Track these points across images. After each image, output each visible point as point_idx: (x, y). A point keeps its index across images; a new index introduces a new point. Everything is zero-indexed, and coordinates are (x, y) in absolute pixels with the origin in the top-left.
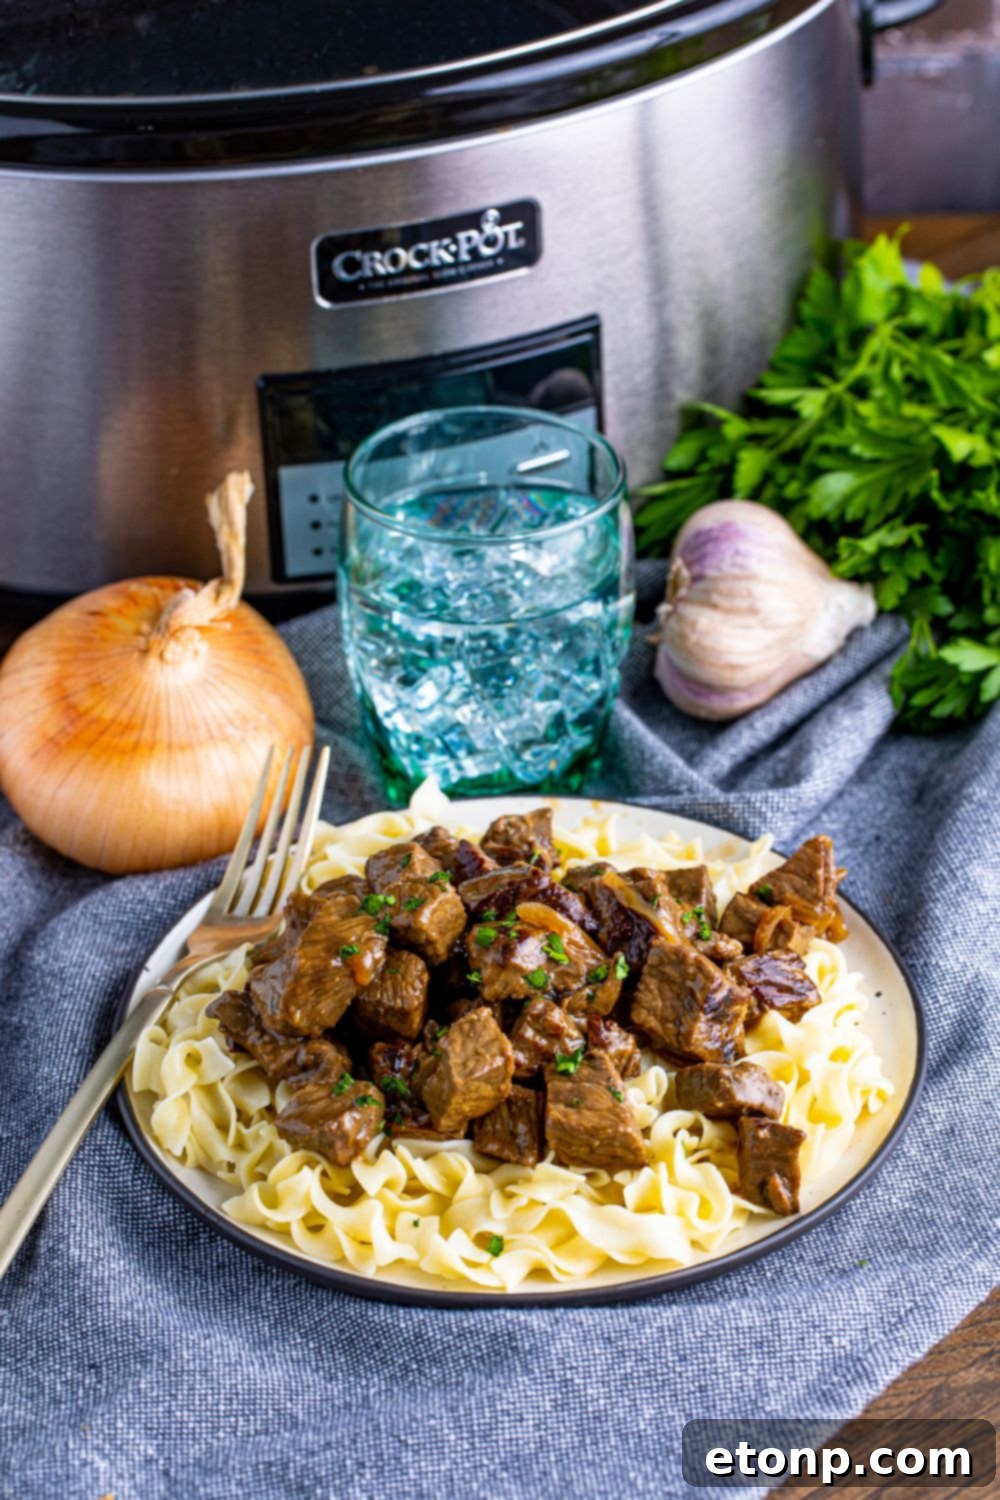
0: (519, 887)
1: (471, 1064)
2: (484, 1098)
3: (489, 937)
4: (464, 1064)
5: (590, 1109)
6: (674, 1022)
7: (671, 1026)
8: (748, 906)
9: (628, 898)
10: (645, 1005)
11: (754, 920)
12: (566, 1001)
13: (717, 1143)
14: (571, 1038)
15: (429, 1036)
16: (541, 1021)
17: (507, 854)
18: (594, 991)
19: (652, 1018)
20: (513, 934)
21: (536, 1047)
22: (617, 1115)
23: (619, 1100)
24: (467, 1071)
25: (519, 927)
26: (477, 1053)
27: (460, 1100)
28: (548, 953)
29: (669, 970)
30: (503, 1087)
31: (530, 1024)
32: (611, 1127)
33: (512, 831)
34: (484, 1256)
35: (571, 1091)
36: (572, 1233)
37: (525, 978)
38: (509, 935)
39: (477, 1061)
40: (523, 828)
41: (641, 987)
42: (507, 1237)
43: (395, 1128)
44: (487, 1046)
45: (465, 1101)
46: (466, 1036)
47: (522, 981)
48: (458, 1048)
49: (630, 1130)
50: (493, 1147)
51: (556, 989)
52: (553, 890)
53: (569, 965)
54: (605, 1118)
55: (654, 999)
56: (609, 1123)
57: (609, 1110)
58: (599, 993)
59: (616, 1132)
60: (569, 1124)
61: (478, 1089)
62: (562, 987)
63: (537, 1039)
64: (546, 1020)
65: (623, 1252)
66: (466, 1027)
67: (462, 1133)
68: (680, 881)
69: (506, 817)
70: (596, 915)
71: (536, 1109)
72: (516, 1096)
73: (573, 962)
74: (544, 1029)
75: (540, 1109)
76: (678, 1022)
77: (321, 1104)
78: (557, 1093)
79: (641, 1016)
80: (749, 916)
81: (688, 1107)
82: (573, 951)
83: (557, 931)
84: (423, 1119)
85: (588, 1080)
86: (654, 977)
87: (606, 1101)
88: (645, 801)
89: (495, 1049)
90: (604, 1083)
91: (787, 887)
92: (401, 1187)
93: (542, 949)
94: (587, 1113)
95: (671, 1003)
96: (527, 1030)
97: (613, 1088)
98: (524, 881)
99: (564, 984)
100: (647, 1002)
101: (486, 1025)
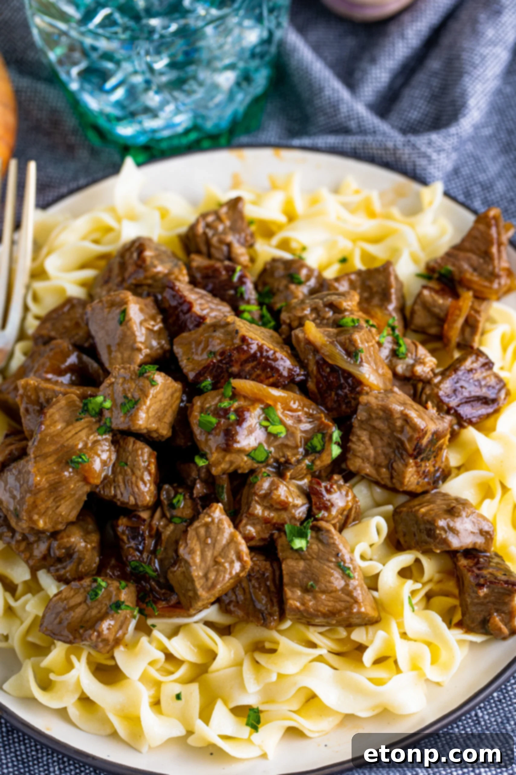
0: (230, 356)
1: (212, 576)
3: (210, 423)
4: (206, 576)
5: (323, 592)
6: (387, 467)
7: (384, 470)
8: (434, 301)
9: (332, 355)
10: (359, 454)
11: (442, 315)
12: (288, 474)
13: (437, 577)
14: (296, 506)
15: (166, 502)
16: (267, 499)
17: (210, 272)
18: (313, 462)
19: (367, 465)
20: (232, 416)
21: (267, 521)
22: (351, 596)
23: (349, 577)
24: (209, 583)
25: (236, 404)
26: (216, 562)
28: (266, 428)
29: (379, 424)
30: (242, 574)
31: (257, 502)
32: (346, 609)
33: (210, 233)
34: (245, 731)
35: (304, 572)
37: (248, 455)
38: (229, 419)
39: (218, 571)
40: (221, 228)
43: (146, 608)
44: (224, 551)
46: (204, 544)
47: (245, 458)
48: (198, 559)
51: (277, 461)
52: (261, 353)
53: (286, 436)
54: (340, 600)
55: (367, 448)
56: (343, 604)
57: (343, 591)
58: (317, 463)
60: (307, 611)
62: (282, 460)
63: (266, 513)
64: (272, 497)
65: (367, 710)
68: (370, 283)
69: (204, 216)
70: (303, 365)
71: (274, 581)
73: (290, 432)
74: (272, 505)
75: (277, 582)
76: (391, 468)
77: (79, 611)
78: (292, 575)
80: (437, 310)
83: (271, 404)
85: (319, 558)
87: (339, 580)
88: (322, 141)
89: (232, 555)
90: (334, 560)
91: (466, 266)
92: (161, 665)
93: (261, 424)
95: (382, 451)
96: (256, 508)
97: (342, 564)
98: (234, 349)
99: (284, 456)
100: (360, 452)
101: (220, 526)
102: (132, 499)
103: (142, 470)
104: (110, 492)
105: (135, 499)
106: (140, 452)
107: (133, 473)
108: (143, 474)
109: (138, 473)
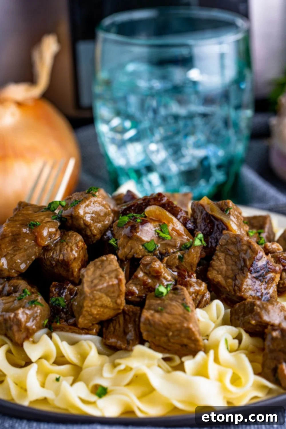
0: (149, 202)
2: (106, 307)
3: (124, 221)
4: (92, 282)
5: (168, 313)
6: (232, 279)
7: (230, 280)
9: (212, 210)
10: (216, 268)
12: (166, 259)
13: (251, 347)
14: (166, 279)
16: (148, 268)
18: (183, 255)
19: (219, 276)
20: (139, 221)
21: (145, 284)
22: (185, 318)
23: (188, 311)
24: (93, 285)
25: (144, 219)
26: (101, 276)
27: (90, 305)
28: (158, 234)
29: (231, 247)
30: (119, 301)
31: (141, 269)
32: (179, 323)
34: (93, 398)
35: (159, 305)
36: (152, 390)
37: (143, 245)
38: (136, 221)
39: (100, 280)
41: (215, 257)
42: (110, 388)
43: (54, 325)
44: (108, 273)
45: (92, 305)
46: (97, 268)
47: (141, 247)
48: (90, 273)
49: (191, 326)
50: (113, 341)
51: (160, 253)
53: (170, 240)
54: (177, 319)
55: (222, 265)
56: (178, 321)
57: (180, 315)
58: (186, 256)
59: (183, 326)
61: (101, 297)
62: (164, 251)
63: (145, 278)
64: (151, 267)
65: (181, 402)
66: (99, 263)
67: (94, 331)
71: (139, 317)
72: (129, 310)
73: (173, 239)
74: (150, 273)
76: (235, 279)
77: (8, 305)
78: (150, 306)
79: (213, 274)
81: (236, 326)
82: (175, 234)
83: (166, 223)
84: (71, 321)
85: (171, 300)
86: (223, 252)
87: (180, 310)
89: (113, 275)
90: (180, 301)
92: (53, 360)
93: (155, 231)
94: (166, 315)
95: (231, 268)
96: (139, 273)
97: (185, 304)
98: (152, 198)
99: (166, 250)
100: (217, 266)
101: (111, 263)
102: (61, 256)
103: (73, 244)
104: (50, 254)
105: (63, 256)
106: (75, 236)
107: (67, 244)
108: (73, 245)
109: (70, 245)
